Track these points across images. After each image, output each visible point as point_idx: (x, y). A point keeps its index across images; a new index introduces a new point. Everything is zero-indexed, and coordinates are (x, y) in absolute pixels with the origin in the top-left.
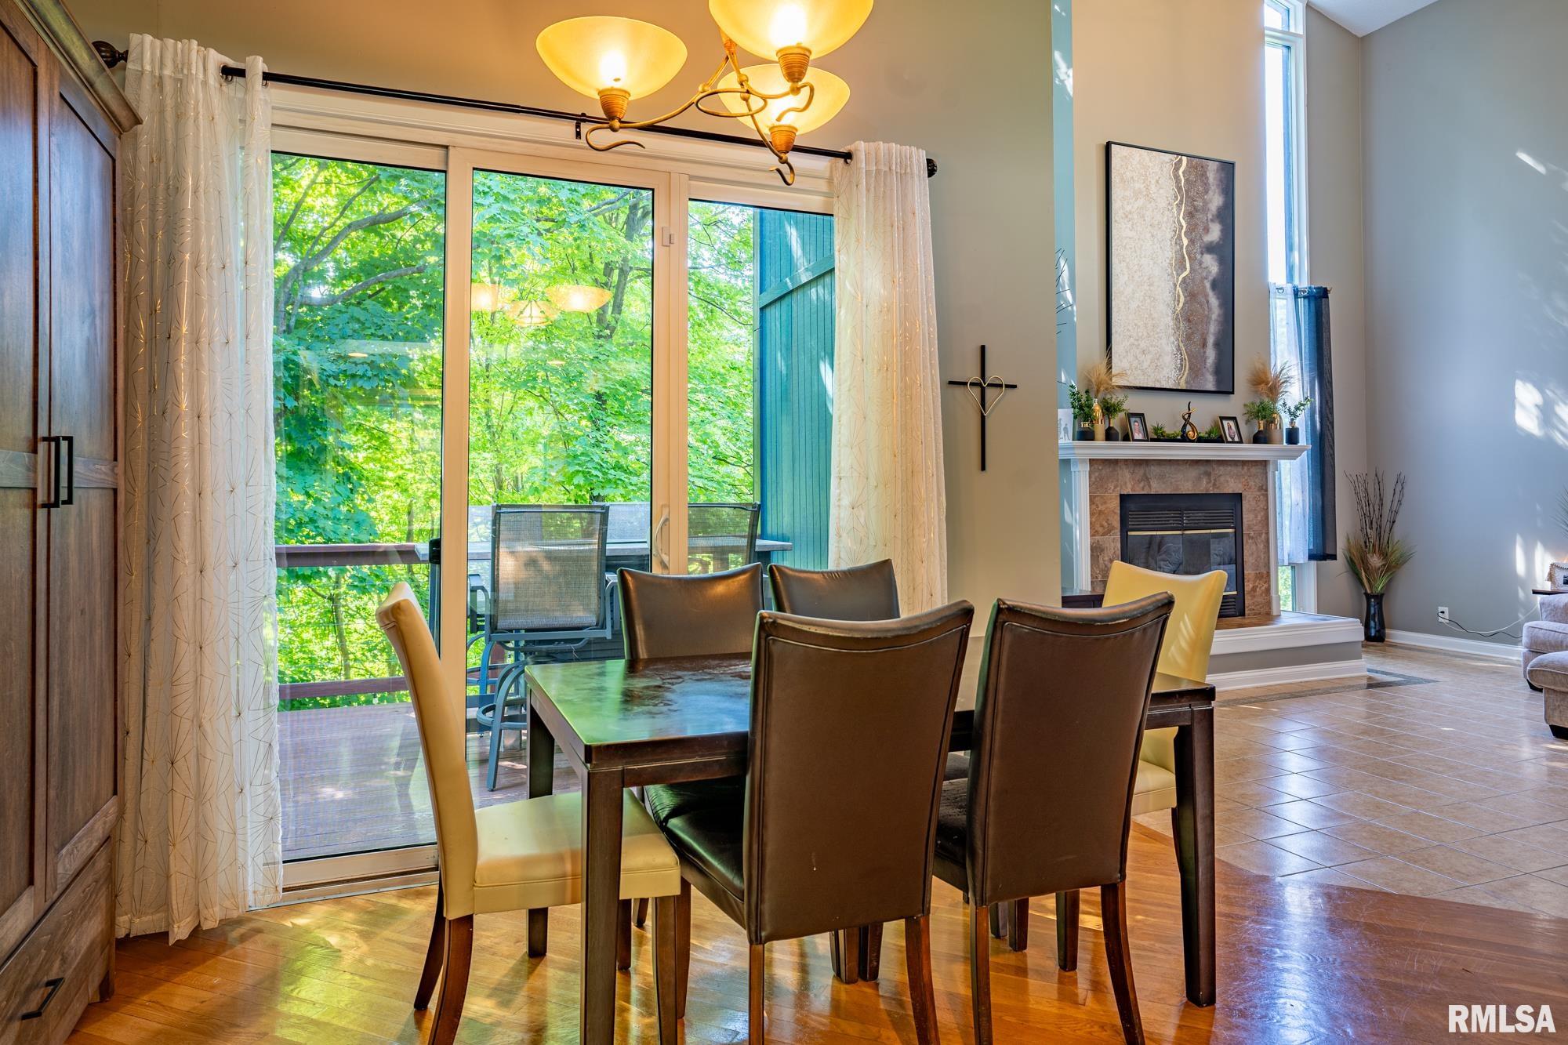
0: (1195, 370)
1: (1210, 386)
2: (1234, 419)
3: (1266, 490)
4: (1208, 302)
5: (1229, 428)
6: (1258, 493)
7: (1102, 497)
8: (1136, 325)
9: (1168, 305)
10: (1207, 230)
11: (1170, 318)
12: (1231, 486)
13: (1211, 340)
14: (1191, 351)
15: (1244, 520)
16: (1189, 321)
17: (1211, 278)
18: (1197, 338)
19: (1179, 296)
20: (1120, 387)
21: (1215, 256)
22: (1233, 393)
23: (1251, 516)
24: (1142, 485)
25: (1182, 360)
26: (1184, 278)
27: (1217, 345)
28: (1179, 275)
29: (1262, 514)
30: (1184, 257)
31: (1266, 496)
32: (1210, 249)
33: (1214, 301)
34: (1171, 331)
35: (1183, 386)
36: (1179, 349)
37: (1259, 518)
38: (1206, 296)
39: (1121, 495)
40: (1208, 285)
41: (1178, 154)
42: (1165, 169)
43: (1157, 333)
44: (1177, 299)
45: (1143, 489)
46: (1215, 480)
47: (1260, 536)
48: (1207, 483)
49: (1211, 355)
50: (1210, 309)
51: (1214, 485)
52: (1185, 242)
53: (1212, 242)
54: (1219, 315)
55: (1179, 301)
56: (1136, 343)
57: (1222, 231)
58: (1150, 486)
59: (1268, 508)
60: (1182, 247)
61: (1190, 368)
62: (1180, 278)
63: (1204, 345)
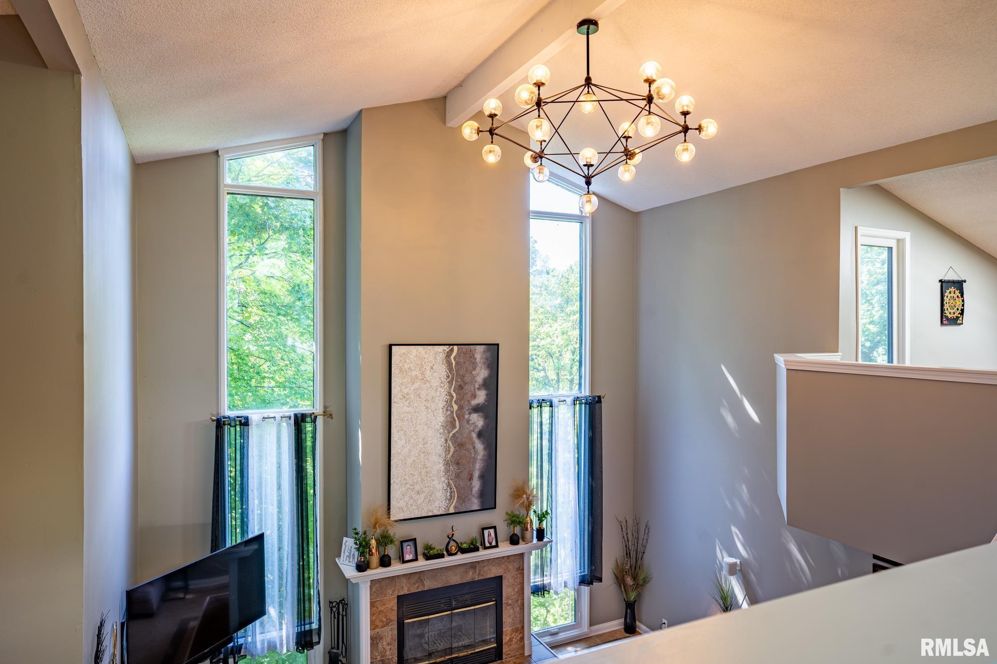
0: (462, 499)
1: (476, 507)
2: (495, 528)
3: (523, 570)
4: (474, 448)
5: (489, 535)
6: (516, 573)
7: (381, 601)
8: (411, 474)
9: (440, 455)
10: (474, 396)
11: (441, 465)
12: (494, 572)
13: (476, 474)
14: (459, 485)
15: (504, 594)
16: (458, 464)
17: (477, 430)
18: (465, 475)
19: (449, 447)
20: (396, 521)
21: (481, 414)
22: (495, 508)
23: (510, 590)
24: (416, 586)
25: (451, 493)
26: (454, 434)
27: (482, 477)
28: (449, 432)
29: (519, 586)
30: (455, 420)
31: (523, 574)
32: (476, 409)
33: (479, 446)
34: (442, 474)
35: (452, 510)
36: (449, 485)
37: (516, 590)
38: (473, 443)
39: (398, 597)
40: (474, 435)
41: (450, 345)
42: (438, 358)
43: (431, 477)
44: (447, 450)
45: (418, 588)
46: (480, 570)
47: (517, 601)
48: (473, 574)
49: (476, 485)
50: (476, 453)
51: (479, 574)
52: (455, 407)
53: (478, 405)
54: (484, 456)
55: (449, 451)
56: (412, 487)
57: (487, 395)
58: (423, 585)
59: (523, 582)
60: (452, 412)
61: (458, 497)
62: (451, 435)
63: (471, 479)
